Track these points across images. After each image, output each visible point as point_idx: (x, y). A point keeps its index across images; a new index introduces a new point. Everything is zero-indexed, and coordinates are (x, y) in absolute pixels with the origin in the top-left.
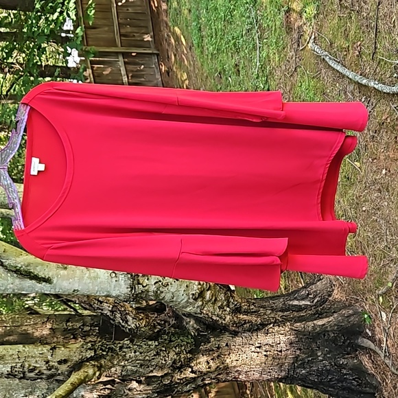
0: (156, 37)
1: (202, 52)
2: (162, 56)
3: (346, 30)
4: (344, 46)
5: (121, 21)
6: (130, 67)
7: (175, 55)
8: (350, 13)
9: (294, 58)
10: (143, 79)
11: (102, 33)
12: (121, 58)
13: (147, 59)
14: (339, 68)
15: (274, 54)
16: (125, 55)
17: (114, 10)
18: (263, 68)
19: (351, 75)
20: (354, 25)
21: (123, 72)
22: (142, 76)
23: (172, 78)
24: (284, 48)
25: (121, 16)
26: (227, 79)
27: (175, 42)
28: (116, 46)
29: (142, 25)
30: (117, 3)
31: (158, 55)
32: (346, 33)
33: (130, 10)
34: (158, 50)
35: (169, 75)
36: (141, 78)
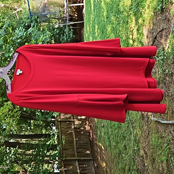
0: (92, 152)
1: (111, 148)
2: (95, 159)
5: (77, 146)
6: (81, 166)
7: (100, 157)
9: (147, 129)
10: (87, 171)
11: (69, 152)
12: (77, 162)
13: (88, 162)
14: (166, 122)
15: (139, 131)
16: (79, 160)
17: (75, 142)
18: (135, 140)
19: (171, 122)
20: (167, 102)
21: (78, 168)
22: (86, 170)
23: (100, 169)
24: (142, 127)
25: (77, 144)
26: (122, 155)
27: (100, 151)
28: (75, 157)
29: (86, 148)
30: (76, 139)
31: (93, 160)
33: (81, 142)
34: (93, 158)
35: (98, 168)
36: (86, 171)
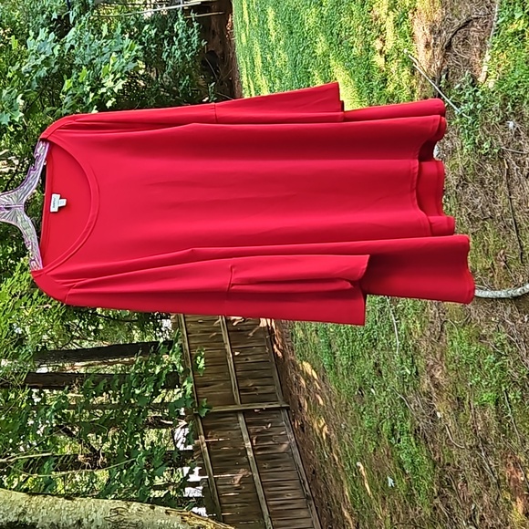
0: (284, 387)
1: (336, 374)
2: (292, 409)
3: (484, 246)
4: (487, 267)
5: (239, 374)
6: (252, 429)
7: (308, 400)
8: (483, 224)
9: (437, 315)
10: (271, 443)
11: (217, 391)
12: (241, 418)
13: (275, 416)
14: (488, 294)
15: (415, 322)
16: (245, 413)
17: (230, 362)
18: (404, 349)
19: (502, 294)
20: (491, 236)
21: (245, 436)
22: (269, 438)
23: (308, 433)
24: (424, 310)
25: (239, 368)
26: (369, 392)
27: (306, 381)
28: (236, 404)
29: (266, 375)
30: (233, 353)
31: (288, 409)
32: (486, 249)
33: (250, 360)
34: (288, 403)
35: (303, 431)
36: (267, 441)
